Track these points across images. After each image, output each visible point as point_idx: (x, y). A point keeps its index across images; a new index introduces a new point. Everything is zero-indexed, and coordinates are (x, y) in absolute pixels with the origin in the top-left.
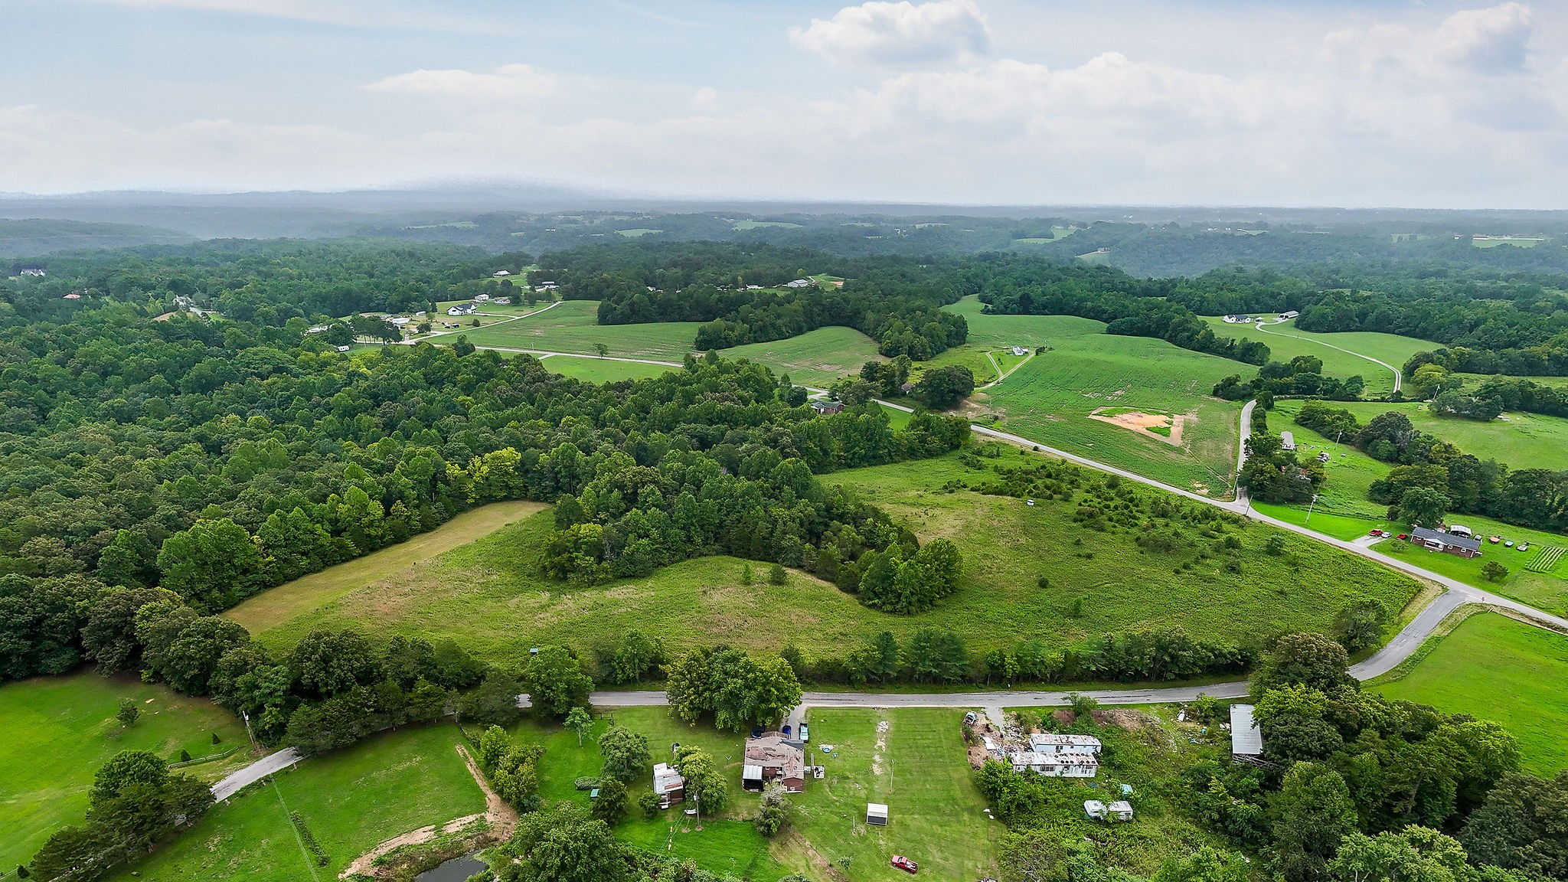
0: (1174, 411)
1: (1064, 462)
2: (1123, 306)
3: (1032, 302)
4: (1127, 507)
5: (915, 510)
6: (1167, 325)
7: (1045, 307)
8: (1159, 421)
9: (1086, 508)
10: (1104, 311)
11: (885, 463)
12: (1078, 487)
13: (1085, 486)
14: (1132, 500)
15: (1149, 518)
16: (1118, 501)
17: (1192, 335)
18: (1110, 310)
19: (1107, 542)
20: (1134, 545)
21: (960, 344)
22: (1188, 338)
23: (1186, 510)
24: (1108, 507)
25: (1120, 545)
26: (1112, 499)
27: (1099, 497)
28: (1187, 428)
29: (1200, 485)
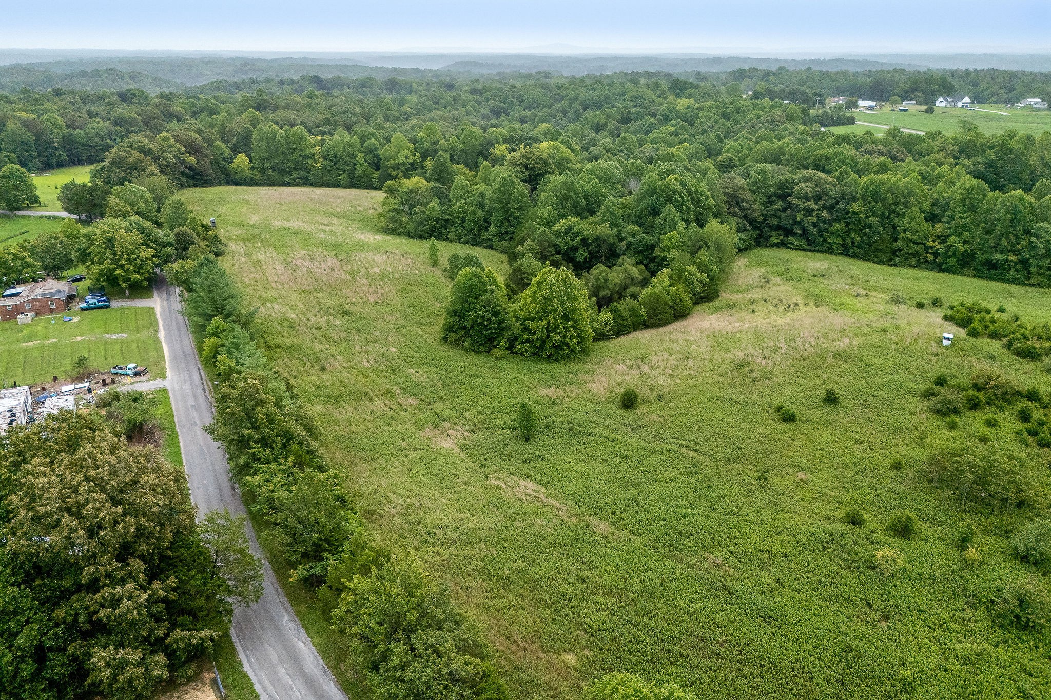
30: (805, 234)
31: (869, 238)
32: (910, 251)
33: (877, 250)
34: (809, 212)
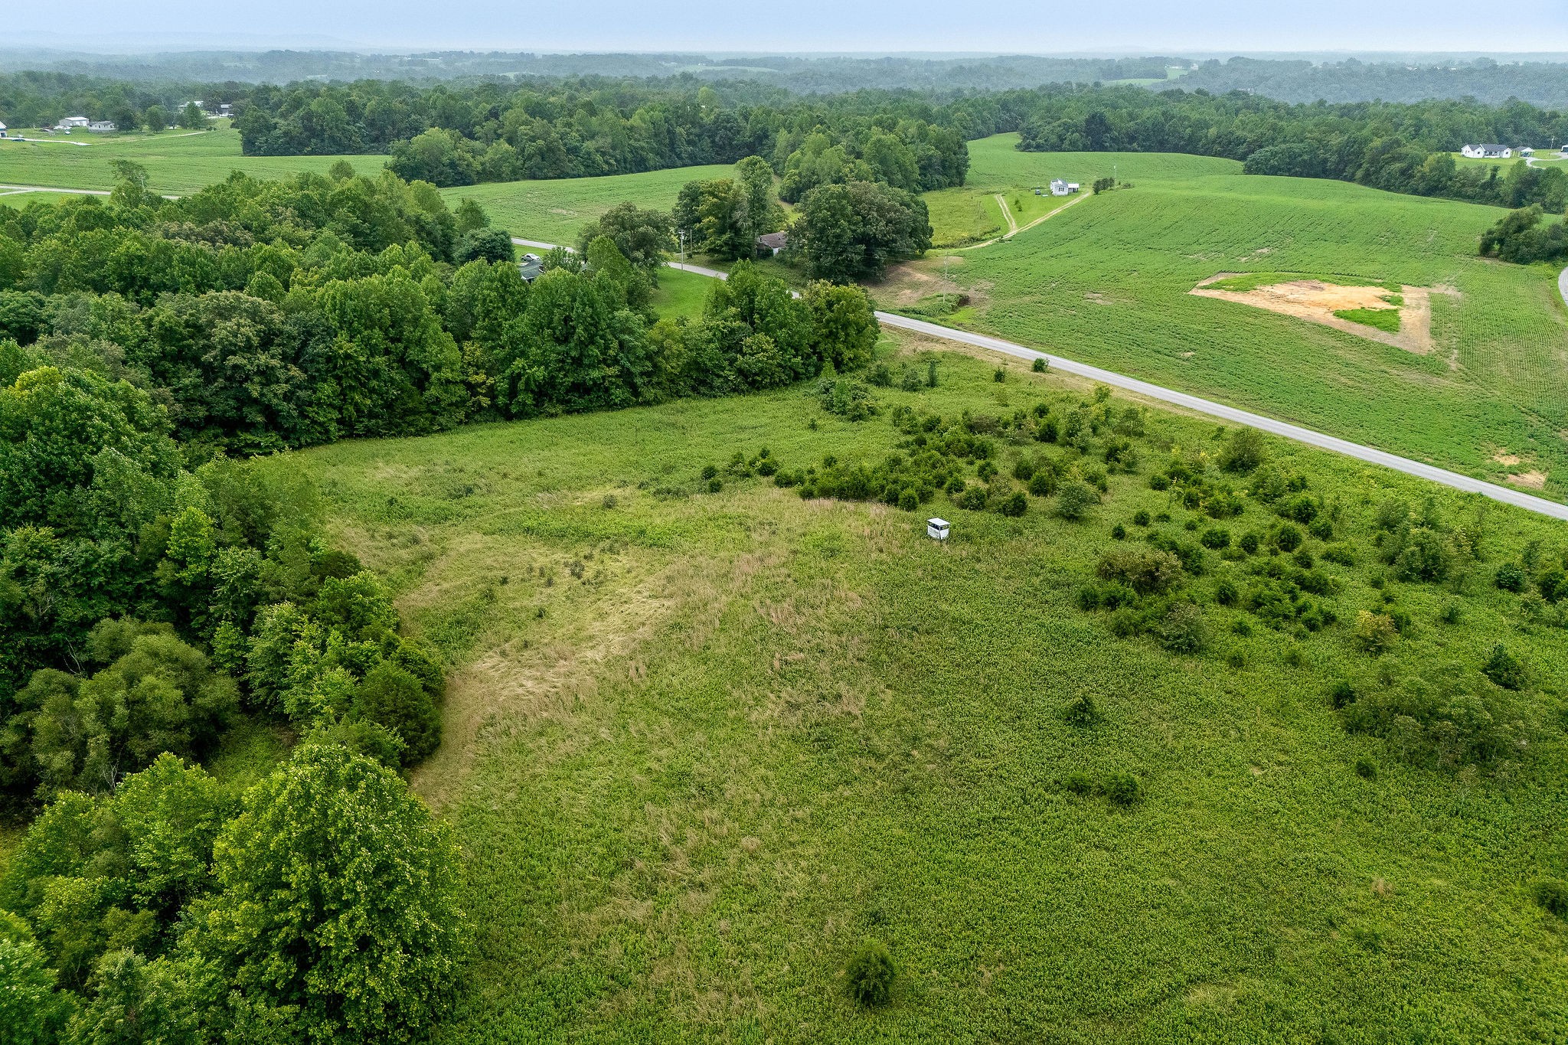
0: (1399, 279)
1: (1103, 394)
2: (1274, 128)
3: (1108, 129)
4: (1288, 542)
5: (541, 556)
6: (1360, 153)
7: (1132, 138)
8: (1366, 297)
9: (1137, 550)
10: (1240, 142)
11: (611, 406)
12: (1130, 469)
13: (1155, 465)
14: (1305, 514)
15: (1376, 584)
16: (1258, 520)
17: (1410, 167)
18: (1250, 137)
19: (1208, 709)
20: (1324, 724)
21: (951, 184)
22: (1403, 172)
23: (1505, 552)
24: (1218, 542)
25: (1266, 725)
26: (1237, 510)
27: (1191, 502)
28: (1440, 310)
29: (1512, 461)
30: (273, 420)
31: (381, 395)
32: (454, 399)
33: (407, 412)
34: (267, 375)
